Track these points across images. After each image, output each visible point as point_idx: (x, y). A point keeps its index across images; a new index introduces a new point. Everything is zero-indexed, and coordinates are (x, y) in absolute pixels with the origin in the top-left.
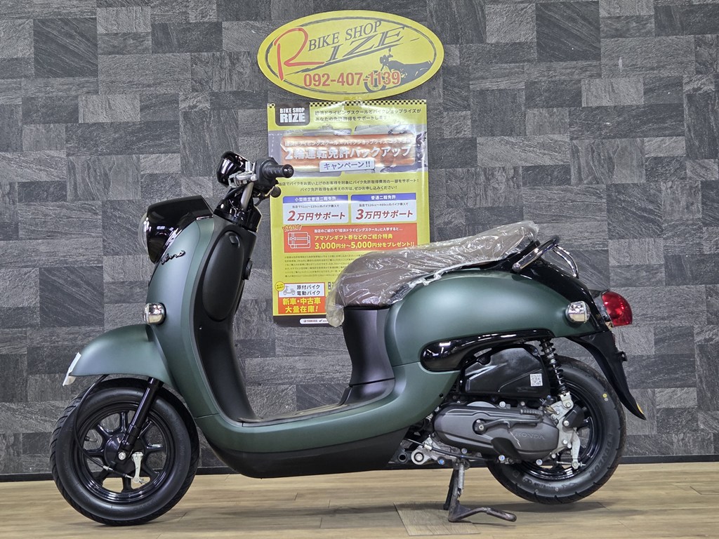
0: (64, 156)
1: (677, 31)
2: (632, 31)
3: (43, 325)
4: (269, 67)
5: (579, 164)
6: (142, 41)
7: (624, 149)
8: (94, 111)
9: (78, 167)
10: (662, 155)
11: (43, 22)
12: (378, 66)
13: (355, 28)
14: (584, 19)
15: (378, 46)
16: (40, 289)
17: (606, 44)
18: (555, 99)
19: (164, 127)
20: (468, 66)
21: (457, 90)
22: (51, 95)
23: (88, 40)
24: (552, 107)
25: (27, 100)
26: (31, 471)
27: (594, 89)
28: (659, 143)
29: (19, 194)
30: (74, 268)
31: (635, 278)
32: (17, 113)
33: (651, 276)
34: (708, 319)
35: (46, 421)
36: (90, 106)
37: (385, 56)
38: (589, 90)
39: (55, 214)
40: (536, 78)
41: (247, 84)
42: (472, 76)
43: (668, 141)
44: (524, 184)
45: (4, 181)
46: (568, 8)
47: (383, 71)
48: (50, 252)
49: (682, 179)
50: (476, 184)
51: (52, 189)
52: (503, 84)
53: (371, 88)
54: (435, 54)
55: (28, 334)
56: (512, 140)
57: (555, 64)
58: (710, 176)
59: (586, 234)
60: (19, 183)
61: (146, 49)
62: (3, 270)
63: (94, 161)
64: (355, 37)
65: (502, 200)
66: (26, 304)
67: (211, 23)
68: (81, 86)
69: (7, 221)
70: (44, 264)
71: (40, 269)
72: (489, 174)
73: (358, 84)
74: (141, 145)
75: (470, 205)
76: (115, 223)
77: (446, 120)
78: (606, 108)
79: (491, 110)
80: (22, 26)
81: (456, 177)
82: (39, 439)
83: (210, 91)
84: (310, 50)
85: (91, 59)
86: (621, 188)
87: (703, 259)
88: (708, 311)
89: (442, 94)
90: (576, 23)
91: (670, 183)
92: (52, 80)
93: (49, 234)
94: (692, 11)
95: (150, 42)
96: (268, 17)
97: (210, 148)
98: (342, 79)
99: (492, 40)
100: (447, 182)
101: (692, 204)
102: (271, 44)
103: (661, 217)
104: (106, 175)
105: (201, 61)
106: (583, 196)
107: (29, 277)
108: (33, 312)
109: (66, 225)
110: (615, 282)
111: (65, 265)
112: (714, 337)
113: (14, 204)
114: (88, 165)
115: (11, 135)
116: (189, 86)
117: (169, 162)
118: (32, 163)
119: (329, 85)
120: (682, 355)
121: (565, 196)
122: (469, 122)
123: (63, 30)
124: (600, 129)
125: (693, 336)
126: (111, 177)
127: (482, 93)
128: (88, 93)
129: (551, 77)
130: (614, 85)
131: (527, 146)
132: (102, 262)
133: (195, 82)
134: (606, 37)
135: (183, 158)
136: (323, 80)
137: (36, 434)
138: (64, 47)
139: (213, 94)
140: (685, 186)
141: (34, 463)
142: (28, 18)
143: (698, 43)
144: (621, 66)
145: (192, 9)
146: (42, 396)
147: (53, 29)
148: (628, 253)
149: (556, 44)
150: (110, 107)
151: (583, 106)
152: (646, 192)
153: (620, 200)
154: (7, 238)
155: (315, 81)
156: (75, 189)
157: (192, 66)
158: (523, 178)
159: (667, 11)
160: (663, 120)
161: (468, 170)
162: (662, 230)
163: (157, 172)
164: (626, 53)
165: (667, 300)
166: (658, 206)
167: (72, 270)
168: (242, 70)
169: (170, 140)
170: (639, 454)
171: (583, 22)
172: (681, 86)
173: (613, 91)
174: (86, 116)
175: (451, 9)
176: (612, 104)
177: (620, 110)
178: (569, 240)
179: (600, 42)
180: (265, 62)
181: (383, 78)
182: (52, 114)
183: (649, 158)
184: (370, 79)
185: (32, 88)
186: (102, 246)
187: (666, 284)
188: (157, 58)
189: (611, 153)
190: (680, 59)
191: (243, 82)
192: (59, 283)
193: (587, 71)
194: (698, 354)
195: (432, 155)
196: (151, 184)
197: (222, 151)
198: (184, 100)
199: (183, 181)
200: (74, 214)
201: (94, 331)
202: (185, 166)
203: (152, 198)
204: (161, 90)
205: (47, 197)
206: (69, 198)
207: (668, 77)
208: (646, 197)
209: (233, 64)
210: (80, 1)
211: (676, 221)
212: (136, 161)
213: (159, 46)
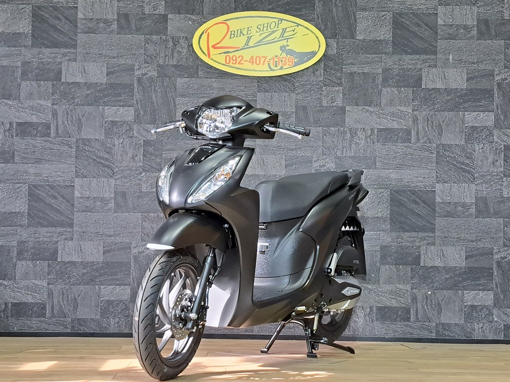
0: (50, 105)
1: (492, 37)
2: (460, 36)
3: (29, 226)
4: (200, 48)
5: (418, 129)
6: (110, 25)
7: (452, 118)
8: (72, 73)
9: (60, 113)
10: (477, 125)
11: (39, 8)
12: (279, 52)
13: (264, 24)
14: (427, 25)
15: (280, 38)
16: (28, 199)
17: (441, 44)
18: (403, 81)
19: (123, 87)
20: (342, 54)
21: (333, 72)
22: (42, 60)
23: (71, 22)
24: (401, 87)
25: (25, 64)
26: (16, 330)
27: (431, 76)
28: (475, 116)
29: (16, 130)
30: (53, 185)
31: (453, 211)
32: (18, 72)
33: (465, 211)
34: (504, 243)
35: (28, 294)
36: (71, 70)
37: (283, 45)
38: (427, 76)
39: (42, 146)
40: (390, 66)
41: (184, 60)
42: (345, 62)
43: (482, 115)
44: (378, 141)
45: (6, 121)
46: (416, 17)
47: (282, 56)
48: (37, 173)
49: (490, 143)
50: (344, 139)
51: (40, 128)
52: (367, 69)
53: (273, 67)
54: (320, 46)
55: (18, 231)
56: (371, 109)
57: (404, 57)
59: (420, 179)
60: (16, 123)
61: (111, 32)
62: (2, 185)
63: (71, 110)
64: (263, 31)
65: (362, 151)
66: (17, 210)
67: (161, 15)
68: (64, 55)
69: (7, 149)
70: (32, 182)
71: (29, 185)
72: (353, 133)
73: (264, 64)
74: (106, 100)
75: (339, 154)
76: (85, 154)
77: (325, 93)
78: (438, 90)
79: (357, 87)
80: (24, 9)
81: (330, 134)
82: (23, 307)
83: (157, 63)
84: (230, 38)
85: (72, 36)
86: (447, 147)
87: (503, 200)
88: (504, 238)
89: (323, 74)
90: (421, 28)
91: (482, 146)
92: (44, 50)
93: (37, 160)
94: (503, 24)
95: (116, 26)
96: (201, 13)
97: (155, 104)
98: (252, 61)
99: (360, 37)
100: (323, 137)
101: (497, 161)
102: (203, 33)
103: (474, 169)
104: (80, 120)
105: (152, 42)
106: (419, 152)
107: (20, 190)
108: (23, 216)
109: (49, 154)
110: (439, 214)
111: (47, 183)
112: (508, 256)
113: (12, 137)
114: (67, 112)
115: (12, 88)
116: (142, 59)
117: (126, 112)
118: (26, 108)
119: (243, 64)
120: (484, 268)
121: (407, 151)
122: (341, 95)
123: (53, 14)
124: (434, 104)
125: (493, 255)
126: (83, 122)
127: (351, 74)
128: (69, 60)
129: (401, 66)
130: (446, 73)
131: (381, 114)
132: (74, 183)
133: (147, 56)
134: (441, 39)
135: (135, 111)
136: (239, 60)
137: (21, 304)
138: (54, 27)
139: (159, 66)
140: (493, 148)
141: (18, 324)
142: (28, 4)
143: (507, 47)
144: (451, 60)
145: (147, 3)
146: (26, 276)
147: (46, 13)
148: (449, 193)
149: (405, 42)
150: (84, 71)
151: (423, 87)
152: (464, 150)
153: (446, 155)
154: (6, 161)
155: (233, 60)
156: (57, 129)
157: (145, 45)
158: (377, 137)
159: (486, 22)
160: (479, 100)
161: (339, 129)
162: (474, 179)
163: (117, 120)
164: (455, 51)
165: (476, 228)
166: (473, 161)
167: (52, 187)
168: (181, 50)
169: (127, 97)
170: (451, 336)
171: (425, 27)
172: (493, 76)
173: (445, 77)
174: (66, 77)
175: (332, 13)
176: (443, 87)
177: (448, 91)
178: (408, 182)
179: (437, 42)
180: (198, 45)
181: (282, 61)
182: (43, 75)
183: (468, 127)
184: (272, 61)
185: (29, 54)
186: (74, 171)
187: (475, 217)
188: (120, 38)
189: (441, 121)
190: (493, 57)
191: (181, 59)
192: (42, 196)
193: (427, 62)
194: (496, 268)
195: (314, 117)
196: (112, 128)
197: (164, 107)
198: (139, 69)
199: (135, 127)
200: (56, 147)
201: (66, 231)
202: (137, 116)
203: (112, 138)
204: (122, 61)
205: (36, 134)
206: (52, 135)
207: (484, 69)
208: (463, 155)
209: (175, 45)
211: (485, 172)
212: (102, 111)
213: (122, 29)
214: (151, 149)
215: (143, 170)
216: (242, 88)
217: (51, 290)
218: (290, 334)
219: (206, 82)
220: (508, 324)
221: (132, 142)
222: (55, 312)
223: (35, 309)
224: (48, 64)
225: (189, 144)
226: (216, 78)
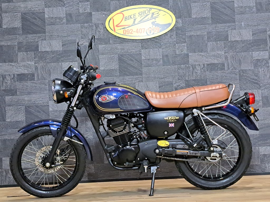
0: (34, 64)
1: (264, 11)
2: (247, 12)
4: (110, 27)
5: (228, 62)
6: (62, 20)
7: (246, 55)
9: (39, 68)
10: (260, 58)
11: (25, 14)
12: (151, 25)
13: (142, 12)
14: (229, 8)
15: (151, 18)
16: (25, 114)
17: (237, 17)
18: (218, 38)
19: (71, 52)
20: (185, 26)
21: (181, 36)
22: (28, 41)
23: (42, 20)
24: (217, 41)
25: (19, 43)
27: (233, 34)
28: (258, 54)
29: (17, 78)
30: (38, 106)
32: (16, 48)
33: (257, 104)
36: (43, 45)
38: (231, 34)
39: (31, 86)
40: (211, 31)
41: (102, 35)
42: (187, 30)
43: (262, 53)
44: (207, 70)
45: (11, 74)
46: (223, 4)
47: (153, 27)
48: (29, 100)
49: (267, 67)
50: (189, 71)
51: (29, 76)
52: (198, 33)
53: (149, 34)
54: (172, 20)
56: (202, 54)
57: (218, 25)
60: (17, 74)
61: (63, 23)
62: (11, 107)
63: (45, 66)
64: (142, 15)
65: (199, 77)
66: (20, 120)
67: (88, 13)
68: (39, 37)
69: (13, 89)
70: (27, 105)
71: (25, 106)
72: (194, 67)
73: (144, 32)
74: (62, 59)
75: (187, 79)
77: (177, 47)
78: (237, 41)
79: (194, 43)
80: (17, 15)
81: (181, 69)
83: (88, 38)
84: (125, 20)
85: (43, 27)
86: (244, 71)
89: (175, 37)
90: (226, 9)
91: (263, 69)
92: (29, 36)
93: (28, 93)
94: (269, 4)
95: (65, 20)
96: (109, 10)
97: (88, 60)
98: (137, 31)
99: (194, 16)
100: (178, 70)
102: (110, 19)
103: (260, 82)
104: (49, 70)
105: (84, 27)
106: (230, 75)
107: (21, 109)
108: (23, 123)
109: (35, 90)
111: (35, 105)
113: (15, 82)
114: (43, 67)
115: (14, 56)
116: (80, 36)
117: (74, 65)
118: (22, 67)
119: (133, 33)
121: (222, 75)
122: (186, 48)
123: (32, 17)
124: (236, 49)
126: (51, 71)
127: (190, 36)
128: (42, 40)
129: (217, 30)
130: (241, 32)
132: (49, 103)
133: (83, 35)
134: (237, 14)
135: (78, 64)
136: (130, 32)
138: (33, 23)
140: (269, 70)
142: (19, 12)
144: (243, 25)
145: (81, 7)
147: (29, 16)
149: (218, 18)
150: (50, 45)
151: (229, 40)
152: (254, 72)
153: (244, 75)
154: (13, 95)
155: (127, 32)
156: (38, 76)
157: (81, 29)
158: (207, 68)
159: (260, 4)
160: (260, 45)
161: (186, 66)
162: (260, 87)
164: (245, 20)
165: (263, 113)
166: (259, 78)
167: (37, 106)
168: (100, 30)
169: (73, 57)
170: (254, 172)
171: (228, 9)
172: (266, 32)
173: (240, 34)
174: (41, 49)
175: (178, 5)
176: (241, 40)
177: (243, 42)
179: (235, 16)
181: (153, 30)
182: (29, 48)
183: (255, 59)
184: (148, 30)
185: (21, 38)
186: (48, 97)
187: (262, 107)
188: (68, 26)
189: (240, 58)
190: (265, 22)
193: (230, 27)
195: (172, 60)
197: (93, 61)
200: (38, 85)
204: (70, 38)
205: (27, 79)
206: (36, 79)
207: (261, 29)
208: (253, 75)
209: (97, 28)
210: (39, 5)
211: (265, 83)
212: (61, 65)
213: (68, 22)
216: (133, 48)
219: (114, 46)
225: (107, 79)
226: (119, 43)
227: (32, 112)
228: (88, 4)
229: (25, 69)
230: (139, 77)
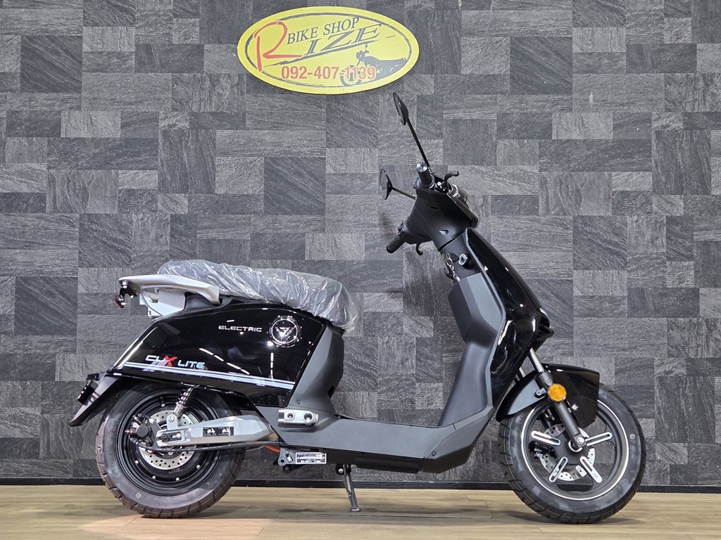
0: (45, 169)
1: (648, 69)
2: (604, 68)
3: (17, 333)
5: (547, 195)
6: (126, 60)
7: (594, 181)
8: (75, 126)
9: (59, 180)
10: (629, 189)
11: (31, 38)
14: (558, 54)
16: (16, 297)
17: (578, 80)
18: (526, 131)
19: (144, 143)
20: (443, 95)
21: (430, 118)
22: (35, 109)
23: (73, 57)
24: (523, 138)
25: (12, 113)
27: (564, 123)
28: (626, 177)
30: (49, 278)
31: (598, 308)
32: (1, 126)
33: (614, 307)
34: (669, 351)
35: (15, 427)
36: (73, 121)
38: (559, 123)
39: (33, 225)
40: (509, 109)
41: (226, 105)
42: (445, 106)
43: (635, 176)
44: (493, 213)
46: (542, 42)
48: (27, 262)
49: (648, 213)
51: (31, 201)
52: (476, 115)
55: (2, 341)
56: (483, 169)
57: (527, 97)
58: (675, 211)
59: (552, 264)
61: (128, 69)
63: (74, 175)
66: (1, 312)
67: (194, 46)
68: (64, 101)
70: (20, 274)
71: (17, 277)
74: (120, 161)
76: (91, 235)
78: (575, 141)
79: (463, 140)
80: (10, 41)
82: (8, 444)
83: (189, 111)
85: (75, 75)
86: (587, 220)
87: (665, 293)
88: (669, 344)
89: (415, 122)
90: (550, 57)
91: (635, 218)
92: (37, 96)
93: (27, 244)
94: (663, 50)
95: (133, 62)
97: (187, 166)
99: (466, 71)
101: (657, 238)
103: (625, 250)
104: (85, 188)
105: (182, 81)
106: (550, 227)
107: (6, 285)
108: (8, 320)
109: (43, 236)
110: (579, 312)
111: (41, 275)
112: (674, 369)
114: (68, 178)
116: (169, 105)
117: (147, 178)
118: (13, 174)
120: (642, 386)
121: (532, 226)
122: (441, 150)
123: (49, 47)
124: (569, 161)
125: (653, 368)
126: (89, 191)
127: (455, 122)
128: (71, 108)
129: (523, 109)
130: (584, 119)
131: (497, 175)
132: (77, 274)
133: (176, 101)
134: (578, 72)
135: (160, 175)
137: (5, 439)
138: (49, 63)
139: (192, 114)
140: (651, 220)
142: (17, 34)
143: (668, 82)
144: (591, 100)
145: (175, 30)
146: (12, 402)
147: (40, 46)
148: (592, 283)
149: (529, 78)
150: (92, 123)
151: (553, 139)
152: (612, 224)
153: (586, 231)
156: (54, 201)
157: (173, 86)
158: (492, 207)
159: (639, 49)
160: (631, 155)
162: (626, 263)
163: (135, 188)
164: (597, 89)
165: (629, 331)
166: (624, 239)
167: (47, 280)
168: (221, 92)
169: (148, 157)
171: (556, 57)
172: (650, 122)
173: (583, 125)
174: (68, 131)
175: (428, 39)
176: (582, 138)
177: (589, 144)
178: (535, 269)
179: (572, 77)
182: (36, 128)
183: (616, 192)
185: (16, 102)
186: (77, 258)
187: (628, 316)
188: (139, 77)
189: (579, 185)
190: (649, 96)
191: (222, 104)
192: (34, 292)
193: (558, 104)
194: (658, 386)
195: (404, 181)
196: (129, 199)
197: (199, 170)
198: (164, 119)
199: (160, 197)
200: (53, 226)
201: (66, 341)
202: (162, 182)
203: (129, 213)
204: (142, 108)
205: (26, 208)
206: (48, 210)
207: (638, 113)
208: (612, 230)
209: (213, 85)
210: (67, 19)
211: (640, 254)
212: (115, 176)
213: (142, 65)
214: (181, 227)
215: (171, 255)
216: (305, 142)
217: (46, 420)
218: (372, 480)
219: (256, 135)
220: (676, 464)
221: (156, 218)
222: (52, 451)
223: (25, 446)
224: (43, 114)
225: (233, 219)
226: (269, 129)
227: (32, 293)
228: (195, 22)
229: (22, 182)
230: (314, 220)
